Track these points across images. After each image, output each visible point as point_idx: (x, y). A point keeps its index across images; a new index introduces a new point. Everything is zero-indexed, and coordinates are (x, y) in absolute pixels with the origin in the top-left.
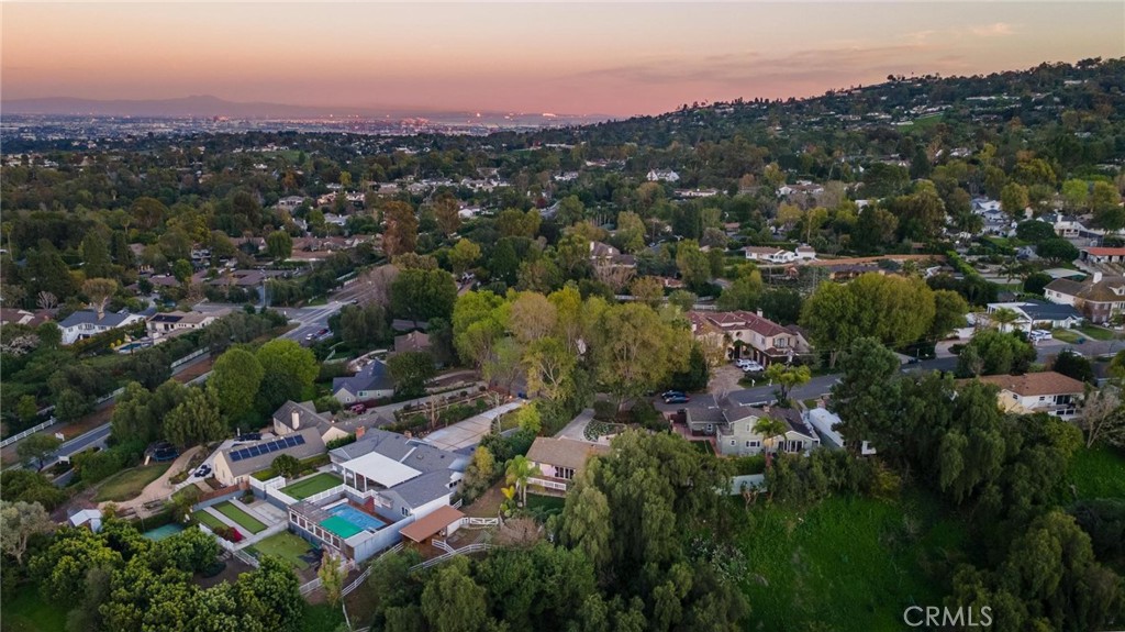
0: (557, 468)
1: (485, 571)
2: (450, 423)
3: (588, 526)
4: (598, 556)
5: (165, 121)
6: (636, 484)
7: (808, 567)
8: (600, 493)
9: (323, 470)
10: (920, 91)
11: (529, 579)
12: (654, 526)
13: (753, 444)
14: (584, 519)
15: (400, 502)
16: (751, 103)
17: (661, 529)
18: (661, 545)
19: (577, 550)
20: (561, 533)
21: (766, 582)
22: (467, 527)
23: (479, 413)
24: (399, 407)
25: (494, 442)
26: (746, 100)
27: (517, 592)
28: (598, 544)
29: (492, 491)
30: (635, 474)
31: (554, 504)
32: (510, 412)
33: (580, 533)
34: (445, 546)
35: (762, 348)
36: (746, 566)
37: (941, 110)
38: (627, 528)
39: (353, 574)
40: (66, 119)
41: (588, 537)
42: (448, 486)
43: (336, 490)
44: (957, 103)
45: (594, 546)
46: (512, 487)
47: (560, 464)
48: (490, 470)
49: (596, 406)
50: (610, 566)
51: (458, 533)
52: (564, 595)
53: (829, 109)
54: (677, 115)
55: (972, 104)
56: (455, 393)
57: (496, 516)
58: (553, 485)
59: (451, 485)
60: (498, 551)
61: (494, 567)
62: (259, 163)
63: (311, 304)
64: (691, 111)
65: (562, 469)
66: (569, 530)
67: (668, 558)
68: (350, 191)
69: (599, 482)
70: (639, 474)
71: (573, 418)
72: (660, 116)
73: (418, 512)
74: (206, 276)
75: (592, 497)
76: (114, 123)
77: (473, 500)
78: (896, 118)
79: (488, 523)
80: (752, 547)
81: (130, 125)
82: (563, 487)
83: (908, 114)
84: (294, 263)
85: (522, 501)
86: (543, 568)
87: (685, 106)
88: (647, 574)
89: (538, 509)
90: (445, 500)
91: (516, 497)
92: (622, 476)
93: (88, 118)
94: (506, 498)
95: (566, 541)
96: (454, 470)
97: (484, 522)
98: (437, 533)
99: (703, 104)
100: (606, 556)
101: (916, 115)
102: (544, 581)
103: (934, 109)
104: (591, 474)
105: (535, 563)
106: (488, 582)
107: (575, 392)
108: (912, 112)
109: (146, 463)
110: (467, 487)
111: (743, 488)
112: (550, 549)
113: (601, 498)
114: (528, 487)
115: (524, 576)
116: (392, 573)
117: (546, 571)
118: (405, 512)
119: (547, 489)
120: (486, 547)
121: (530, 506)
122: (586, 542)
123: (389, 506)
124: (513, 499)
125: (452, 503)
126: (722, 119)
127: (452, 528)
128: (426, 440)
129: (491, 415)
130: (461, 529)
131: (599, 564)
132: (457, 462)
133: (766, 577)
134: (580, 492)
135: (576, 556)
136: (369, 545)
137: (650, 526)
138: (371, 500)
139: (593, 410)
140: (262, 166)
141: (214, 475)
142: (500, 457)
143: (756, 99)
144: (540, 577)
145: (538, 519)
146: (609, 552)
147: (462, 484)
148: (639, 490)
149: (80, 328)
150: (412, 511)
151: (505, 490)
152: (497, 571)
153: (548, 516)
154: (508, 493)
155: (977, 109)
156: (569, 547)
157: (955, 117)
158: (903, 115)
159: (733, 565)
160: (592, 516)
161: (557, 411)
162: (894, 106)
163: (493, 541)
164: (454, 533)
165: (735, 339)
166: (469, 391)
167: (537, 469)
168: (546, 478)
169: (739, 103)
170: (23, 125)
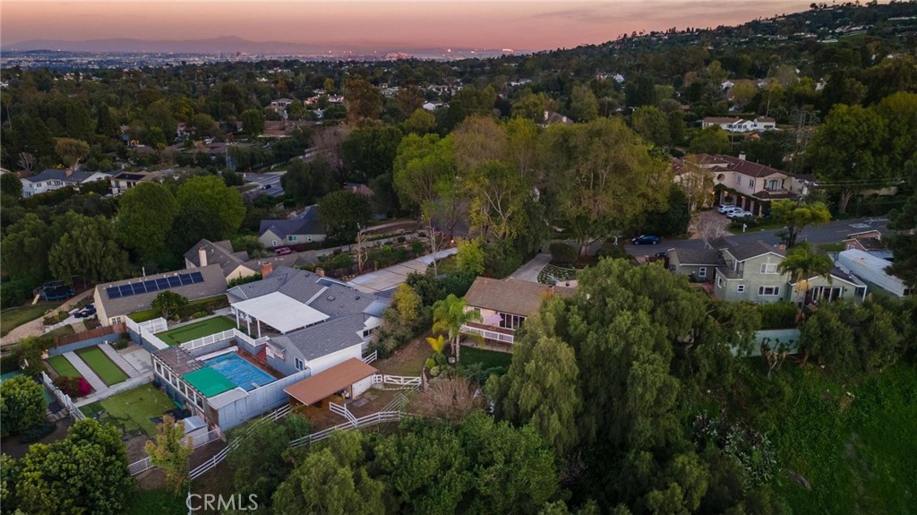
0: (503, 316)
1: (387, 456)
2: (380, 267)
3: (545, 392)
4: (559, 436)
5: (199, 56)
6: (618, 334)
7: (870, 465)
8: (564, 345)
9: (219, 313)
10: (842, 15)
11: (452, 472)
12: (648, 397)
13: (769, 291)
14: (539, 383)
15: (294, 352)
16: (683, 32)
17: (657, 402)
18: (655, 423)
19: (529, 429)
20: (506, 402)
21: (807, 484)
22: (380, 387)
23: (415, 257)
24: (328, 253)
25: (423, 282)
26: (679, 30)
27: (433, 491)
28: (560, 419)
29: (418, 342)
30: (618, 319)
31: (497, 361)
32: (450, 256)
33: (533, 402)
34: (346, 412)
35: (750, 192)
36: (775, 458)
37: (864, 29)
38: (603, 398)
39: (214, 446)
40: (125, 55)
41: (544, 408)
42: (360, 333)
43: (224, 336)
44: (879, 23)
45: (555, 423)
46: (441, 337)
47: (507, 309)
48: (413, 314)
49: (553, 249)
50: (575, 449)
51: (368, 395)
52: (507, 497)
53: (756, 33)
54: (618, 42)
55: (894, 23)
56: (391, 239)
57: (418, 374)
58: (497, 336)
59: (366, 334)
60: (413, 424)
61: (400, 449)
62: (261, 77)
63: (273, 170)
64: (630, 39)
65: (509, 317)
66: (517, 396)
67: (663, 443)
68: (332, 94)
69: (562, 330)
70: (624, 319)
71: (524, 262)
72: (603, 44)
73: (316, 365)
74: (183, 147)
75: (553, 351)
76: (160, 57)
77: (392, 352)
78: (822, 36)
79: (408, 383)
80: (783, 432)
81: (172, 59)
82: (510, 339)
83: (833, 33)
84: (265, 139)
85: (455, 356)
86: (476, 455)
87: (625, 35)
88: (633, 466)
89: (475, 366)
90: (355, 351)
91: (447, 350)
92: (597, 323)
93: (142, 54)
94: (435, 352)
95: (513, 412)
96: (369, 315)
97: (402, 381)
98: (339, 394)
99: (641, 33)
100: (571, 437)
101: (841, 33)
102: (476, 475)
103: (859, 28)
104: (551, 317)
105: (464, 445)
106: (390, 474)
107: (528, 227)
108: (836, 31)
109: (35, 302)
110: (384, 336)
111: (765, 348)
112: (489, 424)
113: (566, 352)
114: (464, 338)
115: (445, 466)
116: (262, 449)
117: (480, 458)
118: (300, 365)
119: (488, 341)
120: (400, 415)
121: (464, 362)
122: (541, 416)
123: (281, 356)
124: (443, 352)
125: (364, 356)
126: (658, 44)
127: (359, 388)
128: (350, 284)
129: (429, 259)
130: (372, 390)
131: (561, 447)
132: (375, 306)
133: (806, 476)
134: (534, 343)
135: (527, 438)
136: (242, 407)
137: (642, 397)
138: (263, 349)
139: (549, 255)
140: (264, 79)
141: (96, 316)
142: (428, 301)
143: (688, 29)
144: (470, 468)
145: (473, 380)
146: (575, 432)
147: (378, 332)
148: (622, 344)
149: (49, 184)
150: (307, 364)
151: (431, 340)
152: (406, 456)
153: (488, 376)
154: (436, 344)
155: (899, 27)
156: (517, 422)
157: (879, 34)
158: (828, 34)
159: (757, 457)
160: (553, 378)
161: (505, 251)
162: (819, 28)
163: (408, 408)
164: (362, 395)
165: (716, 182)
166: (408, 237)
167: (477, 315)
168: (487, 327)
169: (673, 31)
170: (91, 59)
